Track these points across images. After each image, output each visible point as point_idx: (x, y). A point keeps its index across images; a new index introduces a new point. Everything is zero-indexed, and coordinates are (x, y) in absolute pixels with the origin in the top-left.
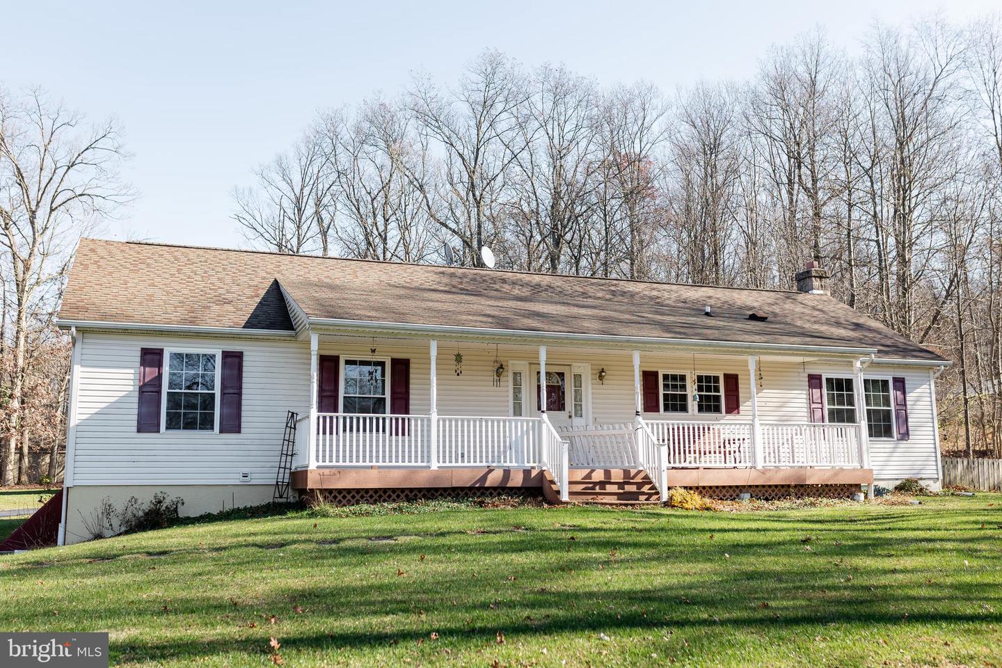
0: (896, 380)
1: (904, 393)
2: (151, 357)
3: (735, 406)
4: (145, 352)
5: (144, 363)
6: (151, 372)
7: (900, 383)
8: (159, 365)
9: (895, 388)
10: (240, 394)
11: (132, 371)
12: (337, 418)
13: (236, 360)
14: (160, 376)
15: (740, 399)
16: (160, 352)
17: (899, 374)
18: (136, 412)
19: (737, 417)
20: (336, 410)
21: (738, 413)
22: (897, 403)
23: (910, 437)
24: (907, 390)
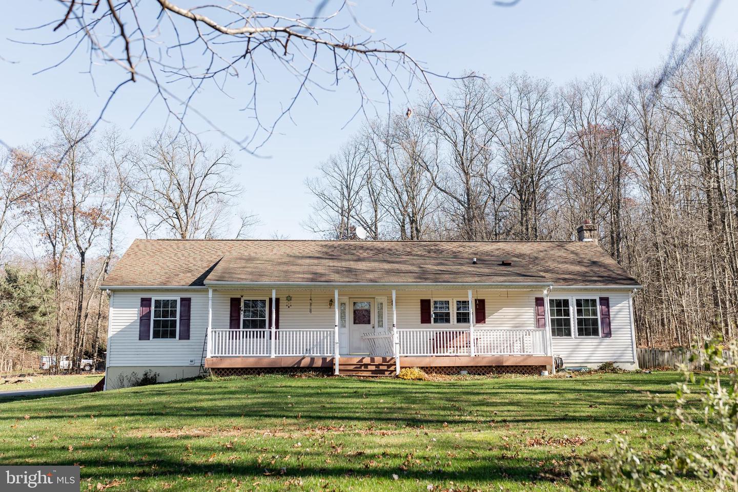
0: (601, 299)
1: (608, 307)
2: (145, 302)
3: (482, 318)
4: (143, 300)
5: (142, 305)
6: (146, 310)
7: (605, 301)
8: (150, 306)
9: (601, 304)
10: (189, 319)
11: (137, 310)
12: (239, 332)
13: (187, 302)
14: (150, 311)
15: (486, 314)
16: (150, 300)
17: (604, 295)
18: (138, 330)
19: (484, 325)
20: (239, 328)
21: (485, 323)
22: (602, 314)
23: (612, 335)
24: (610, 305)
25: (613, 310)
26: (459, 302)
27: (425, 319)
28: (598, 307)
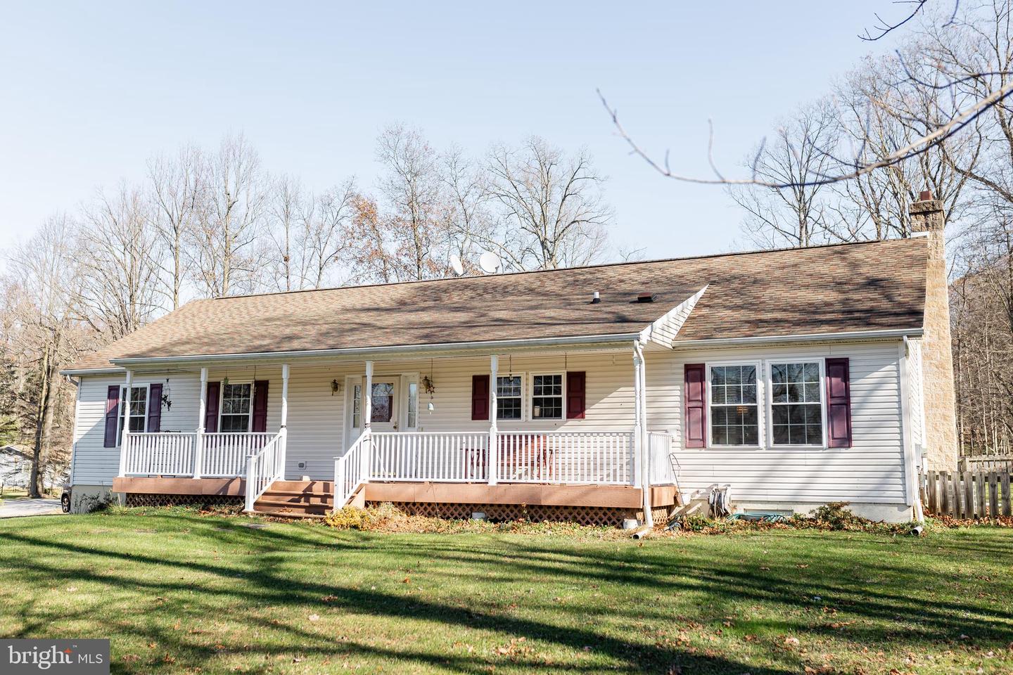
0: (830, 362)
1: (846, 378)
2: (113, 392)
3: (579, 409)
4: (110, 388)
5: (109, 397)
6: (113, 403)
7: (839, 368)
8: (117, 397)
9: (829, 373)
10: (159, 417)
11: (104, 403)
13: (158, 390)
14: (117, 405)
15: (587, 401)
16: (117, 388)
17: (838, 353)
18: (104, 432)
19: (583, 422)
20: (215, 431)
21: (583, 417)
22: (831, 396)
23: (854, 443)
24: (851, 376)
25: (859, 386)
26: (537, 379)
27: (480, 411)
28: (823, 381)
